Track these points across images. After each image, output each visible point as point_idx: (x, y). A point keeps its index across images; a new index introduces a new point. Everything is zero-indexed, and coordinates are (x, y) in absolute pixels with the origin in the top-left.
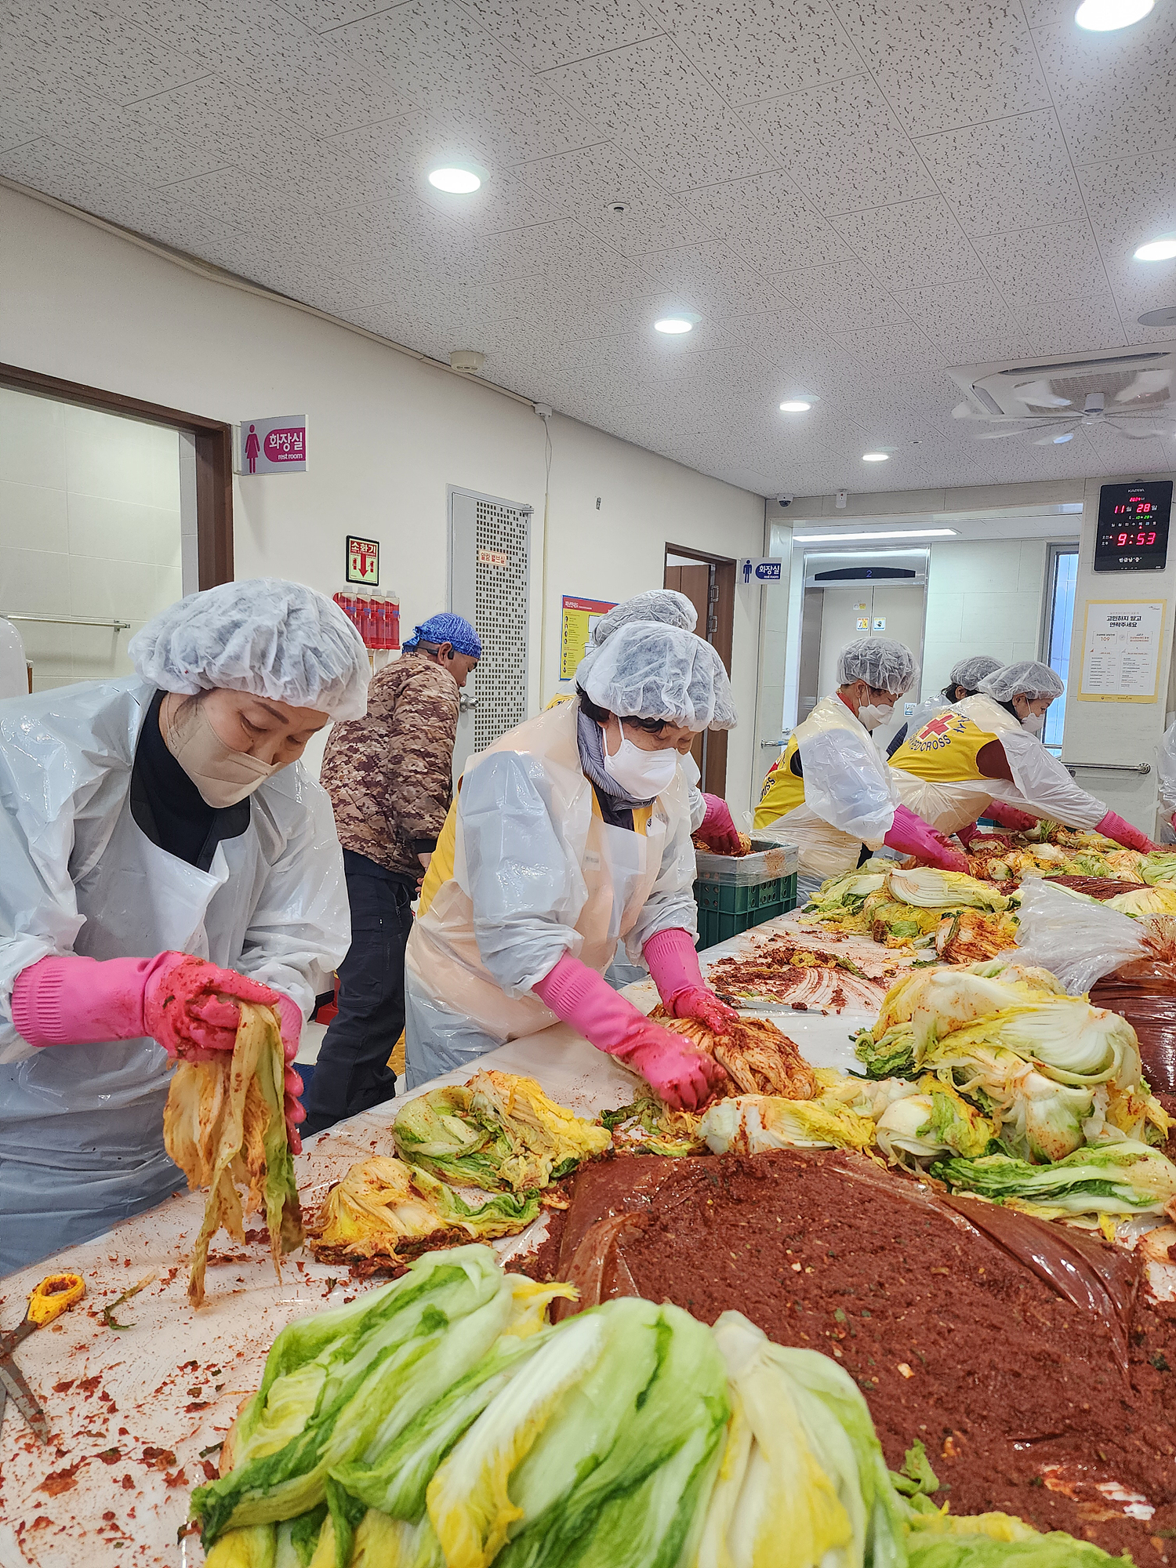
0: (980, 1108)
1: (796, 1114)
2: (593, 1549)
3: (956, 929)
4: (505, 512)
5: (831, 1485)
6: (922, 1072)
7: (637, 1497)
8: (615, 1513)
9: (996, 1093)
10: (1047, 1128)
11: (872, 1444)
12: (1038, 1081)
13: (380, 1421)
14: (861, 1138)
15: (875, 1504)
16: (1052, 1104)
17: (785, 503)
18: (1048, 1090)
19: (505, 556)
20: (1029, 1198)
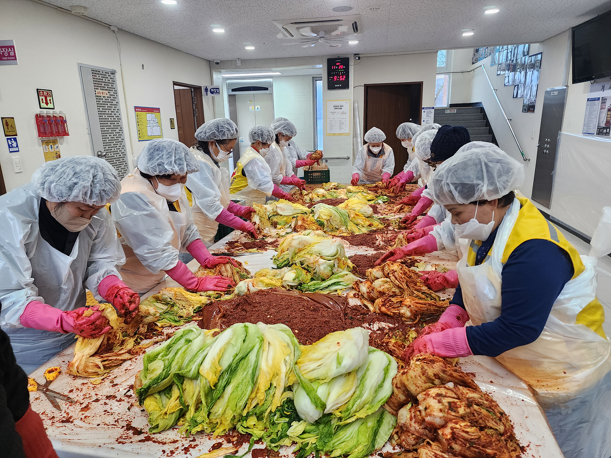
0: (308, 270)
1: (261, 281)
2: (239, 370)
3: (297, 221)
4: (104, 73)
5: (286, 345)
6: (292, 264)
7: (247, 359)
8: (243, 362)
9: (311, 265)
10: (324, 272)
11: (293, 336)
12: (321, 261)
13: (182, 363)
14: (279, 284)
15: (295, 346)
16: (325, 266)
17: (217, 63)
18: (324, 262)
19: (107, 92)
20: (321, 290)
